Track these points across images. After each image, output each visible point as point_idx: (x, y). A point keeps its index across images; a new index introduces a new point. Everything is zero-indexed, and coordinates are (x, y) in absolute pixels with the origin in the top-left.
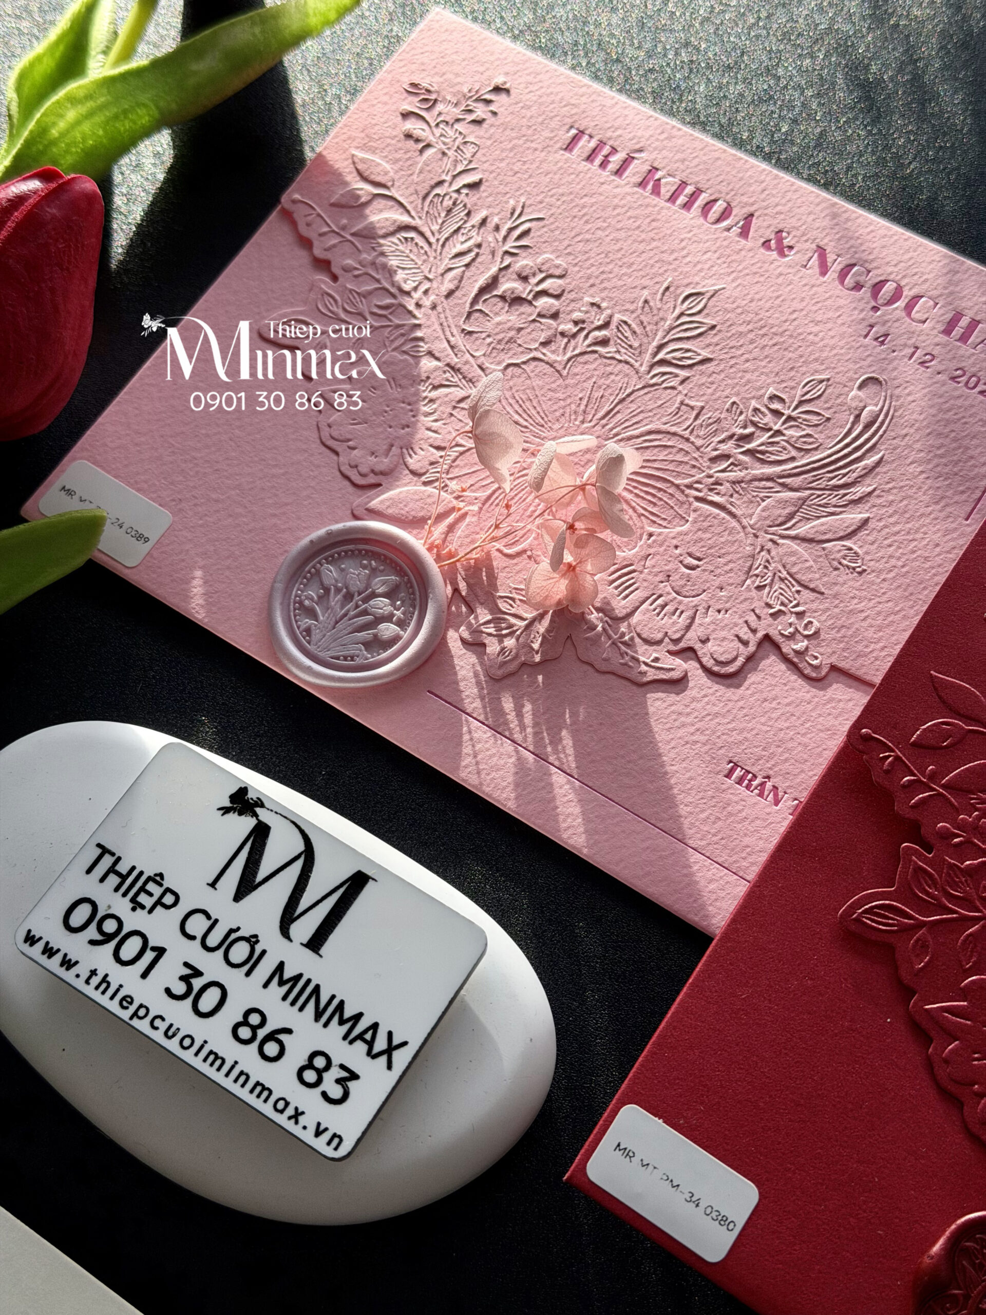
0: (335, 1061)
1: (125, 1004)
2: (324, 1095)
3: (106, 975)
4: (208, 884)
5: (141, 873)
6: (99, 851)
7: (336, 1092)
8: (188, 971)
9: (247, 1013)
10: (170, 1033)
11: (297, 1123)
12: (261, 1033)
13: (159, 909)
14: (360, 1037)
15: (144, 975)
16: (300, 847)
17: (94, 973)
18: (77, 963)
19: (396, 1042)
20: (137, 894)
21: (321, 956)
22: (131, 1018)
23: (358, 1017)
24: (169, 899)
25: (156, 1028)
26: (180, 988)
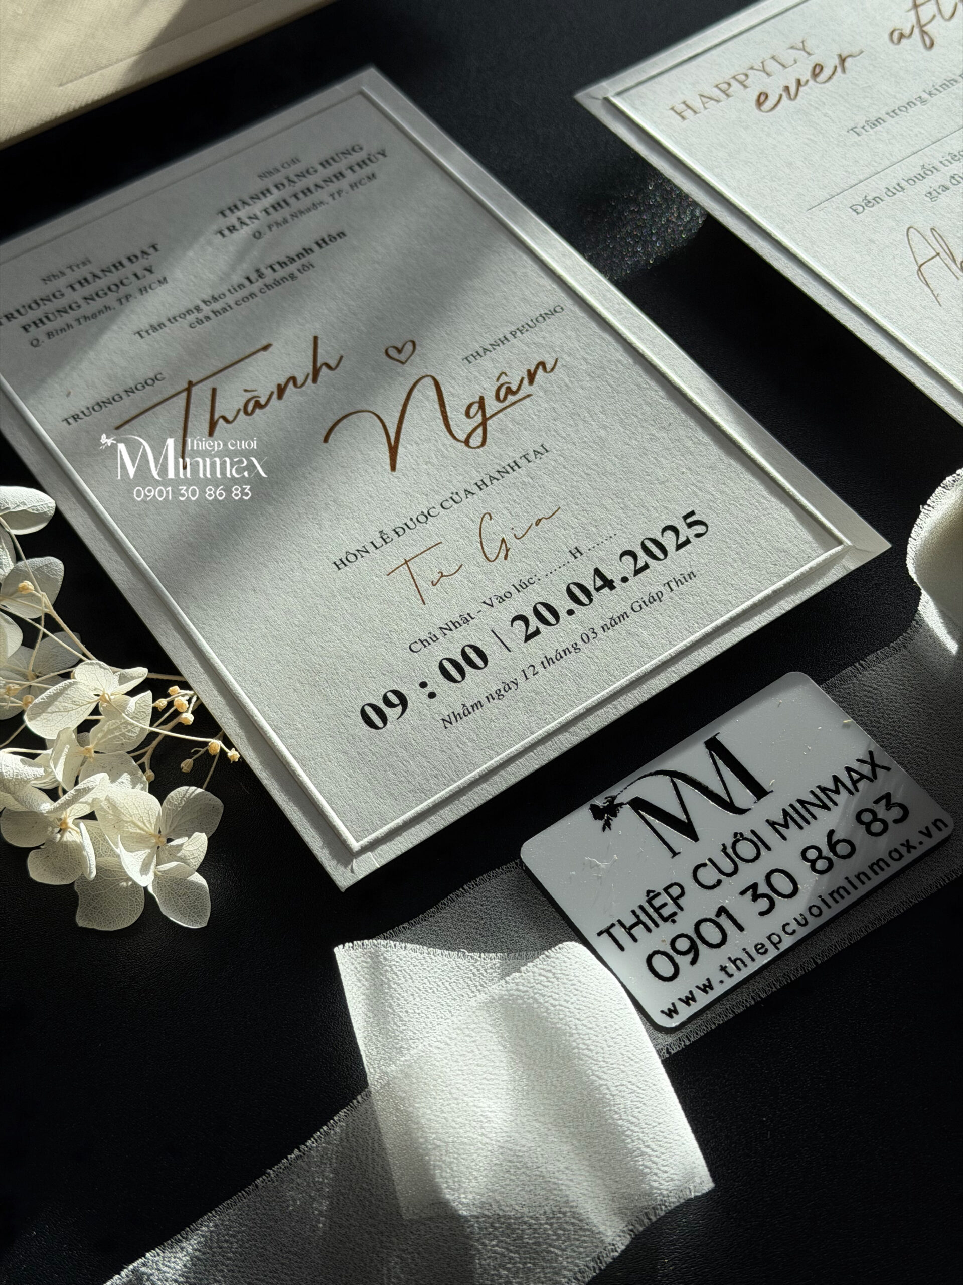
0: (871, 805)
1: (761, 951)
2: (896, 821)
3: (730, 959)
4: (673, 857)
5: (641, 907)
6: (605, 935)
8: (750, 893)
9: (805, 858)
10: (803, 922)
11: (915, 848)
12: (826, 851)
13: (681, 901)
14: (854, 783)
15: (741, 929)
16: (666, 780)
17: (723, 969)
18: (708, 980)
20: (660, 915)
21: (772, 791)
22: (778, 949)
23: (836, 779)
24: (675, 891)
26: (764, 904)
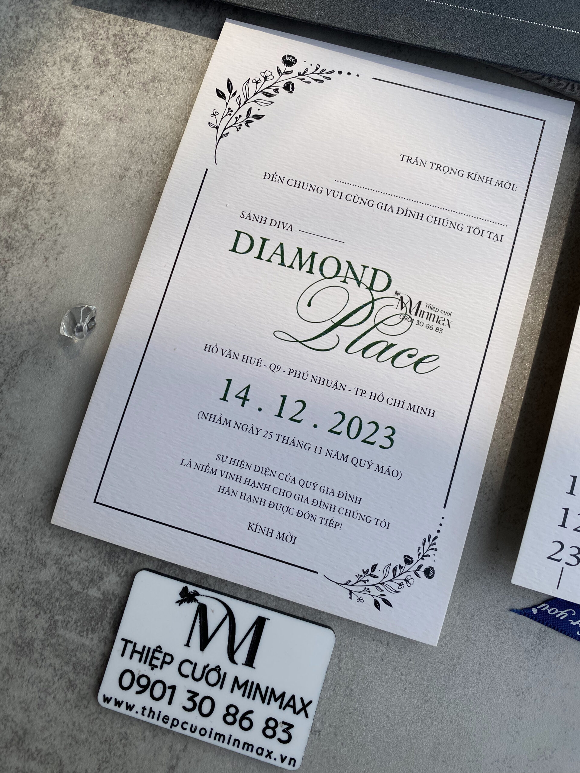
0: (279, 721)
1: (165, 721)
2: (279, 740)
3: (151, 708)
4: (185, 645)
5: (149, 649)
6: (124, 642)
7: (285, 737)
8: (191, 695)
9: (228, 708)
10: (193, 730)
11: (270, 758)
12: (238, 717)
13: (165, 665)
14: (288, 705)
15: (170, 703)
16: (225, 612)
17: (144, 709)
18: (134, 706)
19: (306, 702)
20: (151, 661)
21: (255, 668)
23: (283, 694)
24: (168, 659)
25: (185, 729)
26: (190, 705)
